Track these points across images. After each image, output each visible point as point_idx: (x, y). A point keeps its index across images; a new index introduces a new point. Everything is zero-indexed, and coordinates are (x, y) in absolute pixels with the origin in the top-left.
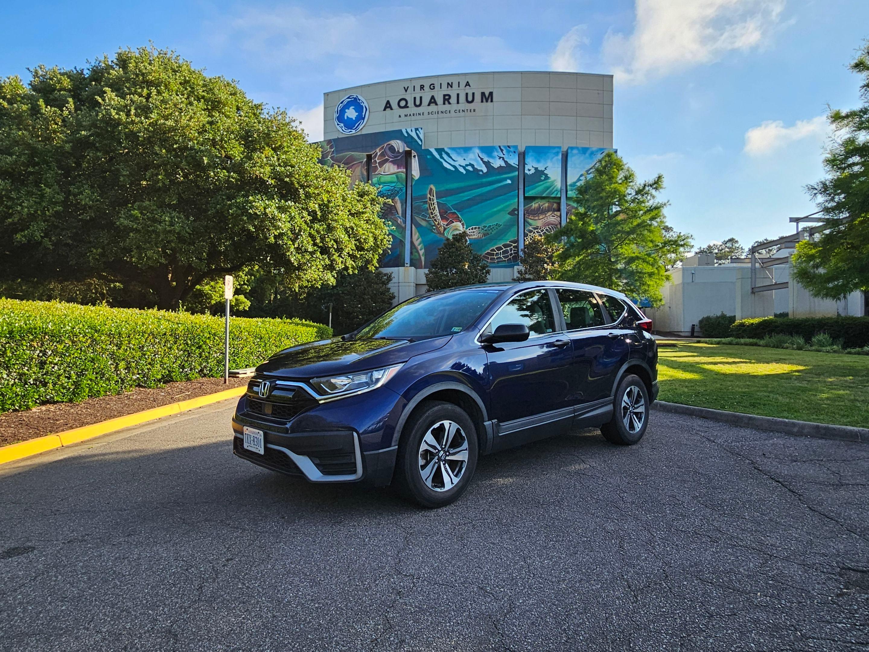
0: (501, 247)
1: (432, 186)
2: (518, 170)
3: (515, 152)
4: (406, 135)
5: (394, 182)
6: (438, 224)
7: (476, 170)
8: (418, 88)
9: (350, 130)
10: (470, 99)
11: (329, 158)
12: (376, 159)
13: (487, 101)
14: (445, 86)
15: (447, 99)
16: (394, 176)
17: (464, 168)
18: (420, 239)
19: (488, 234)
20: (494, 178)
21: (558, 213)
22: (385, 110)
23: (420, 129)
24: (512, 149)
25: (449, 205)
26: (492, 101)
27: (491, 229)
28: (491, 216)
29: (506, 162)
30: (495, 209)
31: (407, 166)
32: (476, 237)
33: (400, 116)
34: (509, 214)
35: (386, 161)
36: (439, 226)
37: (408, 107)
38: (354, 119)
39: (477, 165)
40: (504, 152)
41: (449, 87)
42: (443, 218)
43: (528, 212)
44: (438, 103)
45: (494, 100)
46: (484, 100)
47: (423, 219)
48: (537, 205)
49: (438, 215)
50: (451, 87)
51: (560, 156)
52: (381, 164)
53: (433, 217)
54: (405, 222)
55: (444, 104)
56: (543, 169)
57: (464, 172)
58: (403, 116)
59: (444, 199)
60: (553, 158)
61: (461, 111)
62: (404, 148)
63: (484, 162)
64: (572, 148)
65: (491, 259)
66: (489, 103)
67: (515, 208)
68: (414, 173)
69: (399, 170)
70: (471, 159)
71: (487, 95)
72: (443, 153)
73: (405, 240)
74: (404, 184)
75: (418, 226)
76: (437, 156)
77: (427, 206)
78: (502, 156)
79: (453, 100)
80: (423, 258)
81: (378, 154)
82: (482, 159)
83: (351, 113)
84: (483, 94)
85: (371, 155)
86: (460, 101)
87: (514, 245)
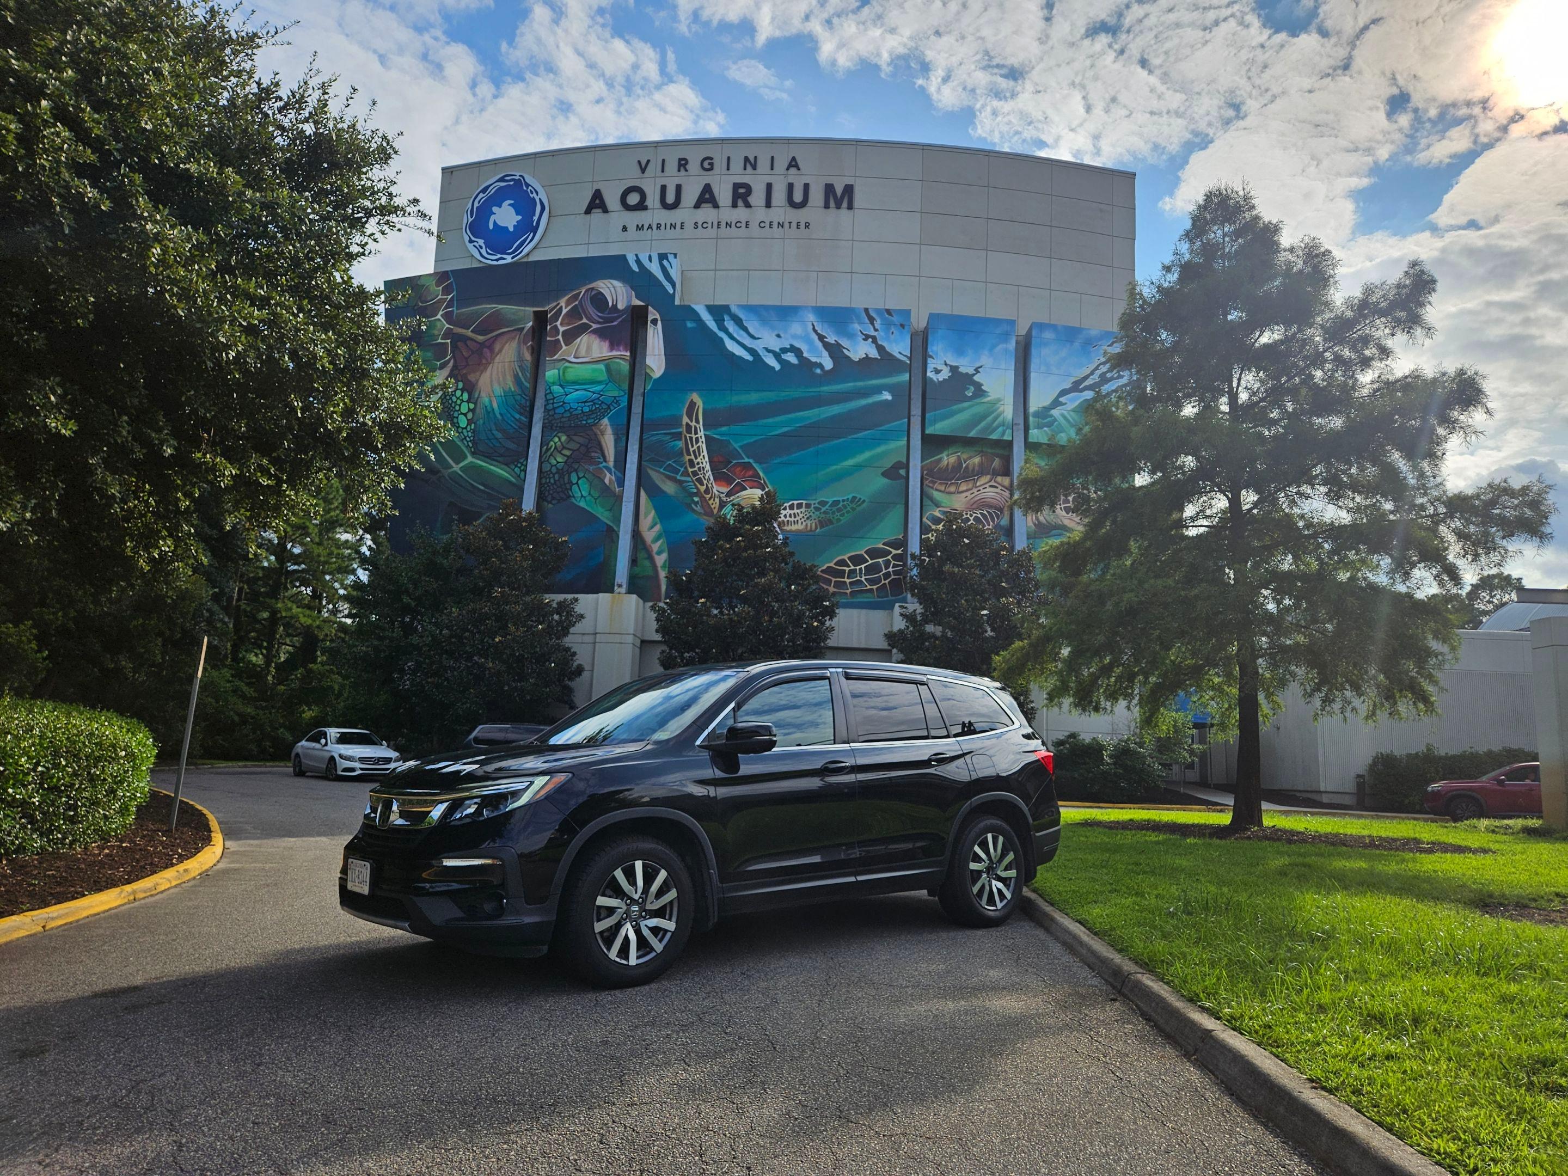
0: (861, 556)
1: (695, 397)
2: (910, 368)
3: (902, 326)
4: (635, 268)
5: (600, 382)
6: (707, 491)
7: (806, 364)
8: (672, 166)
9: (499, 256)
10: (798, 197)
11: (439, 316)
12: (558, 323)
13: (838, 207)
14: (737, 164)
15: (741, 194)
16: (601, 367)
17: (777, 356)
18: (658, 527)
19: (831, 522)
20: (849, 385)
21: (1006, 481)
22: (588, 211)
23: (671, 257)
24: (896, 319)
25: (736, 446)
26: (850, 207)
27: (839, 510)
28: (839, 477)
29: (880, 349)
30: (851, 462)
31: (636, 347)
32: (799, 527)
33: (625, 229)
34: (885, 474)
35: (583, 329)
36: (708, 496)
37: (645, 208)
38: (511, 229)
39: (809, 351)
40: (878, 324)
41: (748, 166)
42: (719, 477)
43: (931, 475)
44: (721, 204)
45: (856, 204)
46: (832, 204)
47: (669, 478)
48: (953, 459)
49: (708, 467)
50: (754, 167)
51: (1012, 345)
52: (570, 337)
53: (695, 473)
54: (621, 483)
55: (735, 205)
56: (971, 371)
57: (777, 367)
58: (632, 228)
59: (724, 429)
60: (993, 347)
61: (775, 225)
62: (630, 300)
63: (827, 346)
64: (1041, 326)
65: (838, 584)
66: (844, 211)
67: (899, 462)
68: (650, 361)
69: (615, 353)
70: (795, 337)
71: (839, 190)
72: (726, 317)
73: (619, 526)
74: (626, 386)
75: (655, 493)
76: (712, 324)
77: (680, 444)
78: (873, 333)
79: (757, 198)
80: (663, 574)
81: (564, 311)
82: (821, 338)
83: (506, 216)
84: (829, 189)
85: (546, 312)
86: (775, 202)
87: (894, 552)
